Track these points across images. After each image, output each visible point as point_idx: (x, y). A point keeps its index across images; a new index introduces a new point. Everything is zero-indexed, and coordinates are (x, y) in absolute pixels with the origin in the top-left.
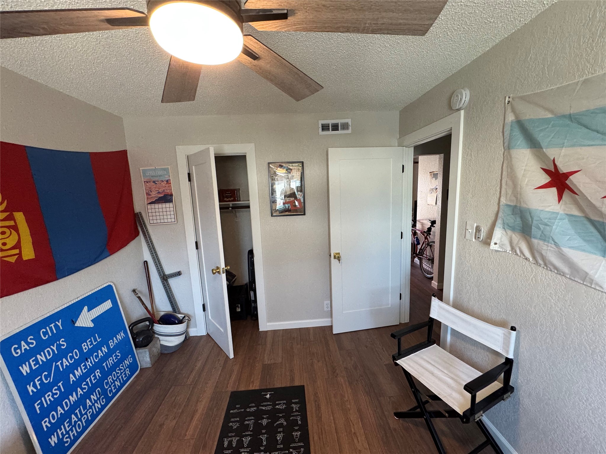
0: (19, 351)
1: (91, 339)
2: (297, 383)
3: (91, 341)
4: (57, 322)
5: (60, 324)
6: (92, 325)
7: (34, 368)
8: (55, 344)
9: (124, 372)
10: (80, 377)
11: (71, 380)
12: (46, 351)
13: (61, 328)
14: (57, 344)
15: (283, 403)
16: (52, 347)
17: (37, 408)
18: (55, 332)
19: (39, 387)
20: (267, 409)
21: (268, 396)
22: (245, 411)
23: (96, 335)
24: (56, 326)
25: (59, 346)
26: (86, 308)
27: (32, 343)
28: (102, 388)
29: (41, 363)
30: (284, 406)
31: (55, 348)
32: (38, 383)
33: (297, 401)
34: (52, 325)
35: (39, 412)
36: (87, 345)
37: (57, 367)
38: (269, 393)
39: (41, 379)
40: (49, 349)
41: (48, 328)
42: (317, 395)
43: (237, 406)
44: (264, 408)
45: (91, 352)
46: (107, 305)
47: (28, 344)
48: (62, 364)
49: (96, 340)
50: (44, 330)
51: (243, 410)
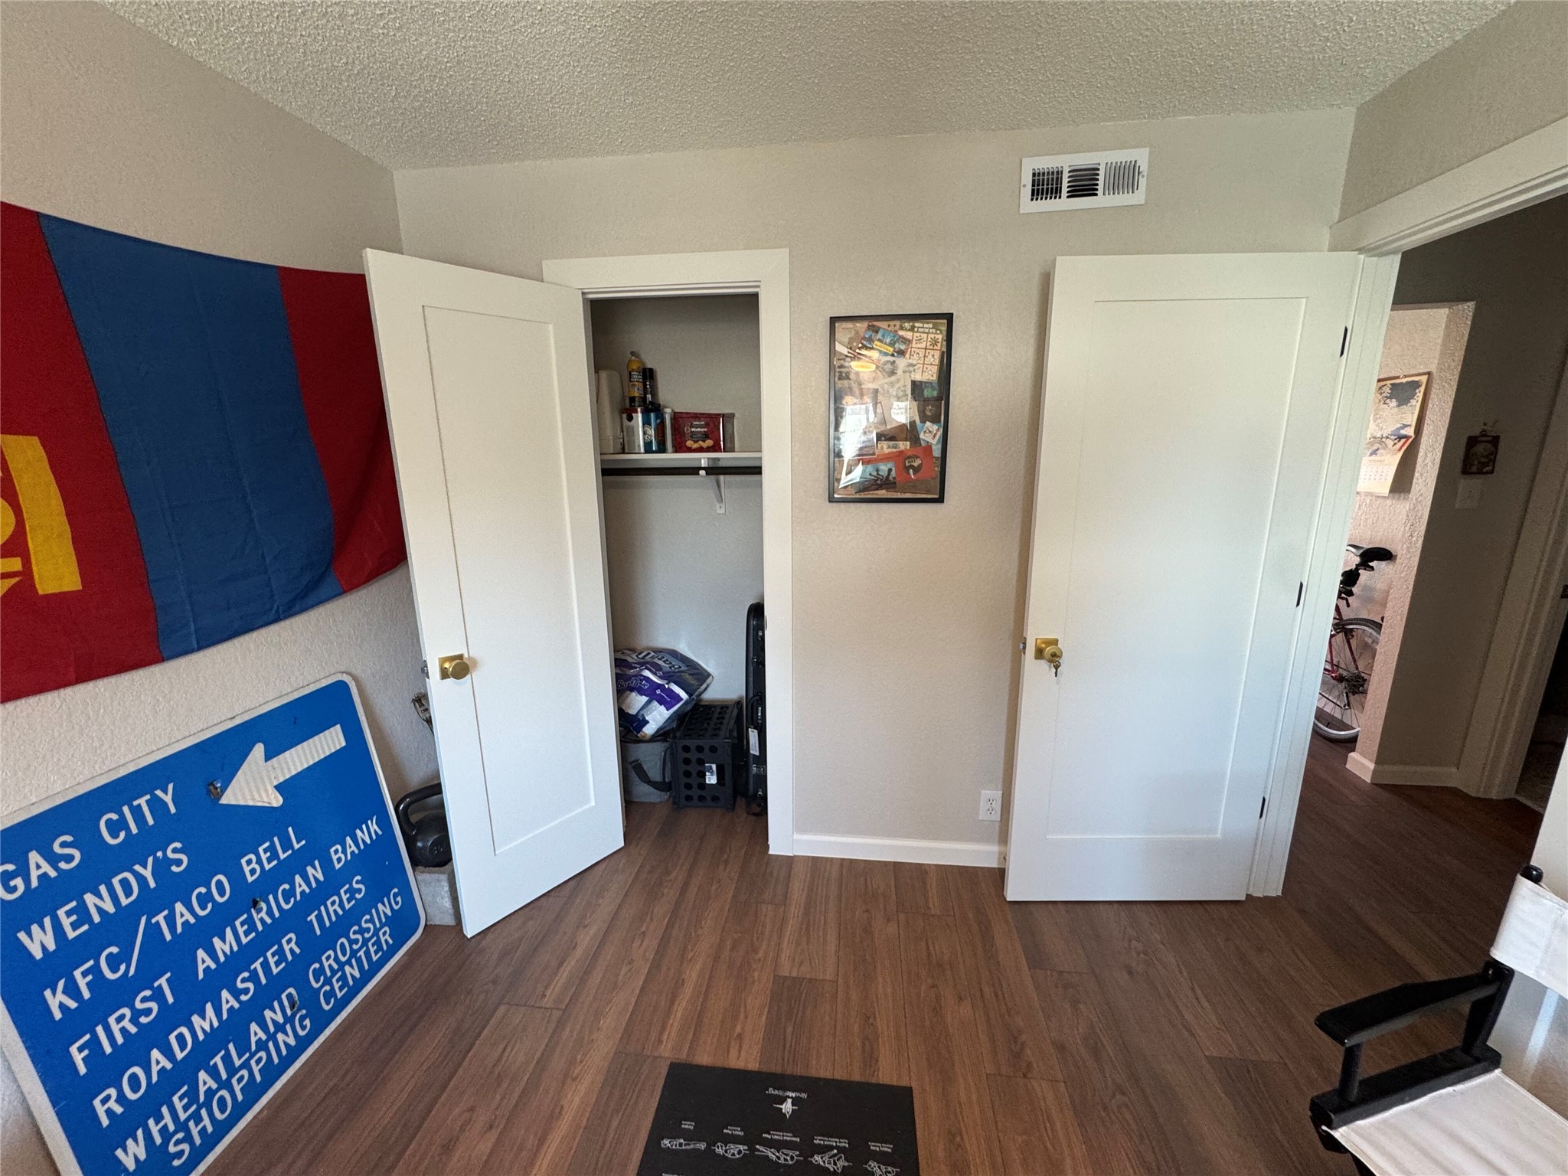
0: (18, 882)
1: (273, 844)
2: (887, 1074)
3: (272, 849)
4: (159, 793)
5: (168, 799)
6: (276, 800)
7: (71, 934)
8: (150, 860)
9: (375, 939)
10: (231, 957)
11: (201, 968)
12: (116, 881)
13: (173, 810)
14: (156, 859)
15: (837, 1147)
16: (137, 868)
17: (78, 1058)
18: (151, 821)
19: (86, 995)
20: (782, 1161)
21: (787, 1107)
22: (709, 1151)
23: (290, 829)
24: (156, 805)
25: (162, 868)
26: (259, 750)
27: (69, 858)
28: (303, 986)
29: (97, 919)
30: (842, 1163)
31: (147, 873)
32: (82, 983)
33: (887, 1148)
34: (142, 802)
35: (82, 1070)
36: (259, 862)
37: (153, 930)
38: (791, 1094)
39: (96, 970)
40: (127, 875)
41: (126, 809)
42: (958, 1139)
43: (687, 1125)
44: (771, 1154)
45: (268, 882)
46: (331, 741)
47: (53, 859)
48: (171, 921)
49: (287, 845)
50: (114, 816)
51: (702, 1146)
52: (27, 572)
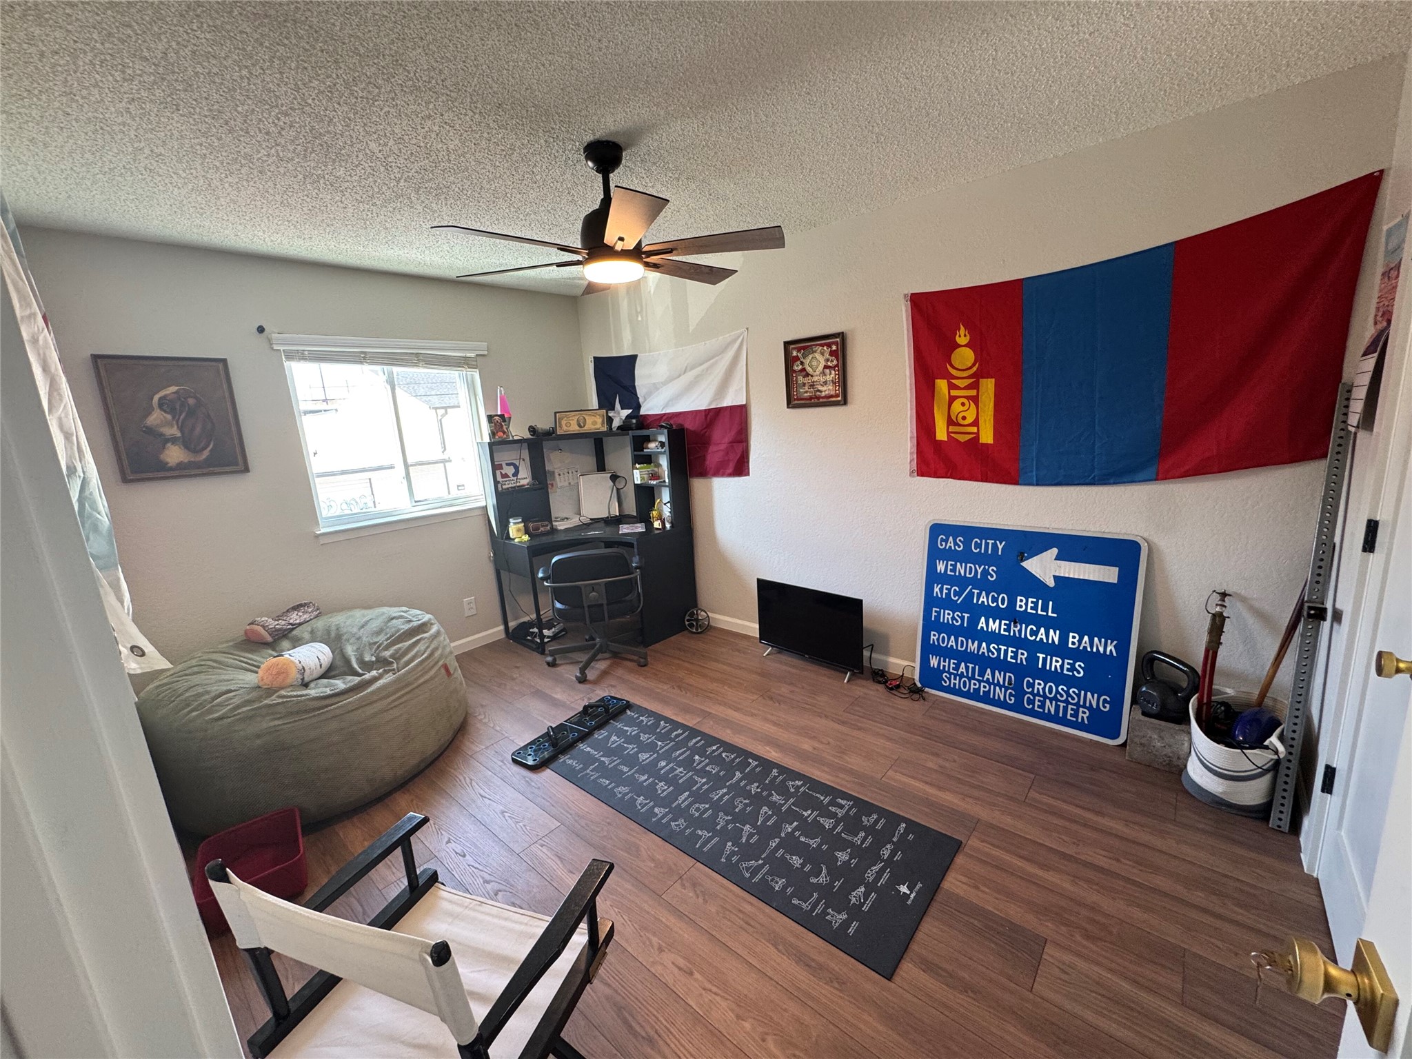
0: (944, 543)
1: (1038, 602)
2: (908, 969)
3: (1036, 604)
4: (998, 542)
5: (1000, 547)
6: (1051, 583)
7: (949, 573)
8: (983, 567)
9: (1075, 708)
10: (993, 633)
11: (980, 625)
12: (969, 565)
13: (1000, 553)
14: (984, 568)
15: (864, 903)
16: (977, 566)
17: (934, 614)
18: (990, 552)
19: (944, 596)
20: (869, 871)
21: (904, 889)
22: (890, 841)
23: (1051, 603)
24: (995, 547)
25: (986, 573)
26: (1055, 551)
27: (959, 547)
28: (1019, 681)
29: (957, 574)
30: (854, 900)
31: (979, 571)
32: (945, 591)
33: (851, 931)
34: (991, 542)
35: (933, 619)
36: (1026, 604)
37: (971, 594)
38: (912, 896)
39: (949, 590)
40: (972, 566)
41: (984, 541)
42: (836, 985)
43: (911, 837)
44: (876, 868)
45: (1024, 618)
46: (1107, 574)
47: (956, 544)
48: (979, 595)
49: (1045, 609)
50: (979, 542)
51: (895, 839)
52: (978, 433)
